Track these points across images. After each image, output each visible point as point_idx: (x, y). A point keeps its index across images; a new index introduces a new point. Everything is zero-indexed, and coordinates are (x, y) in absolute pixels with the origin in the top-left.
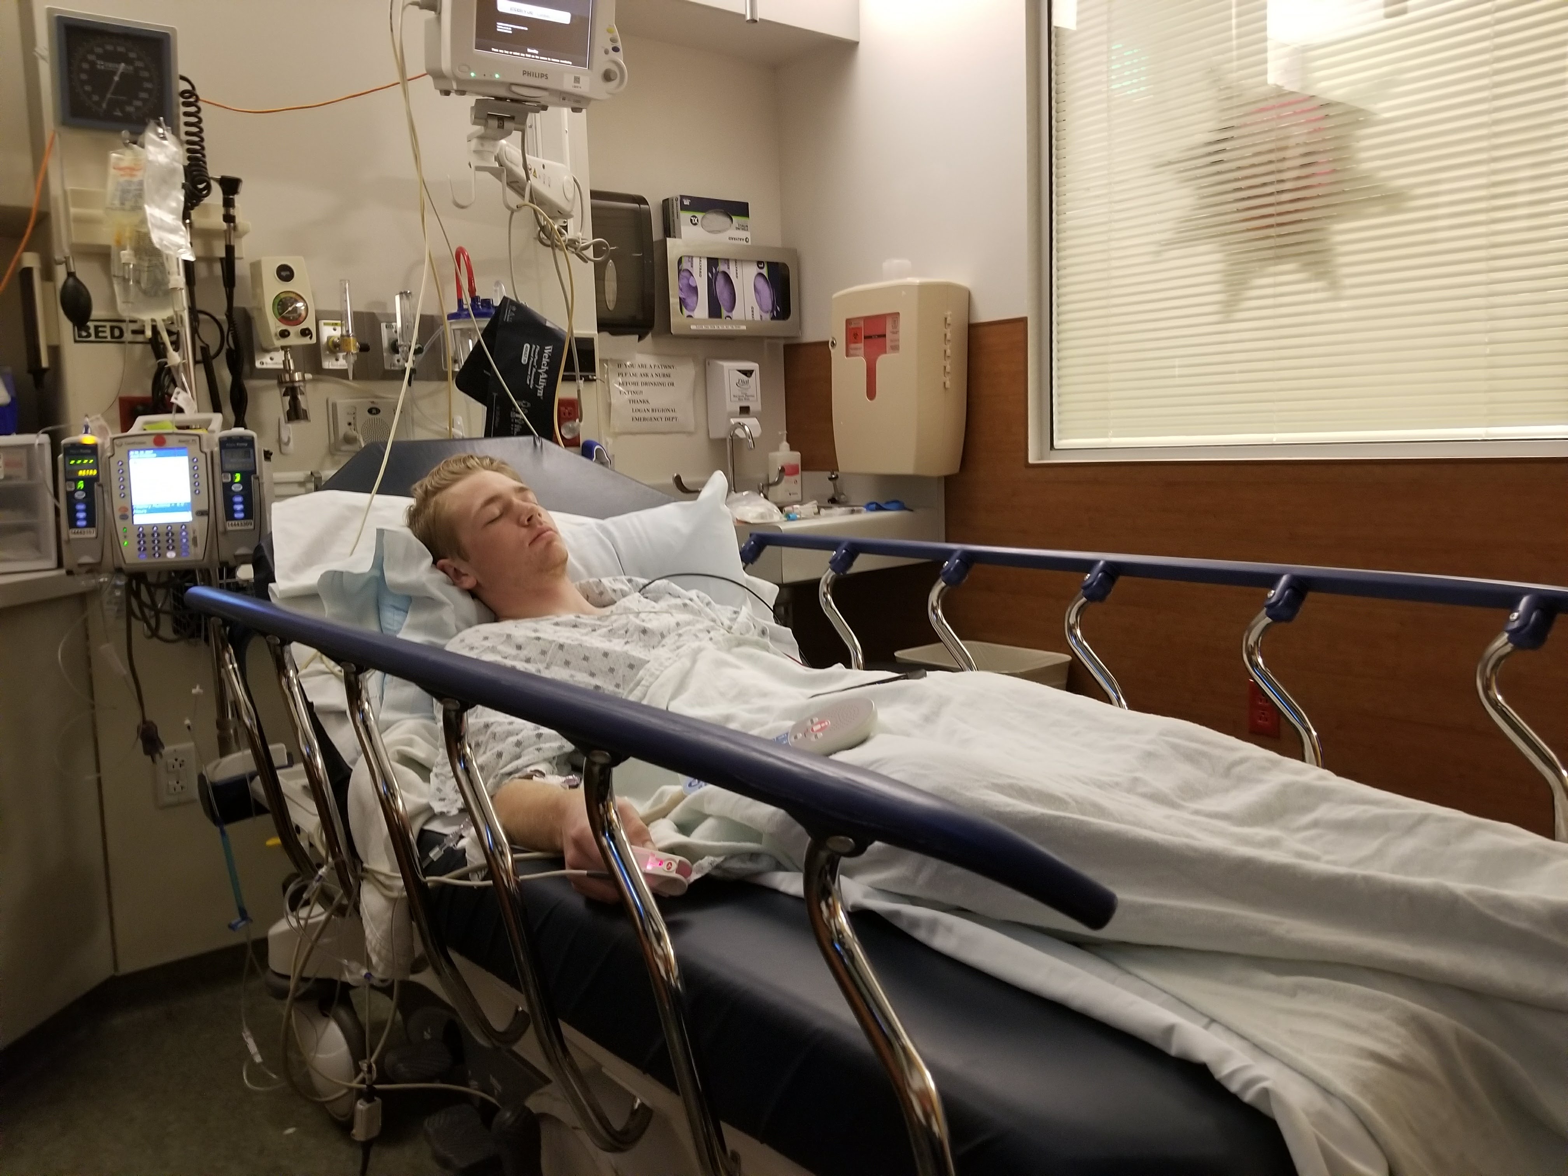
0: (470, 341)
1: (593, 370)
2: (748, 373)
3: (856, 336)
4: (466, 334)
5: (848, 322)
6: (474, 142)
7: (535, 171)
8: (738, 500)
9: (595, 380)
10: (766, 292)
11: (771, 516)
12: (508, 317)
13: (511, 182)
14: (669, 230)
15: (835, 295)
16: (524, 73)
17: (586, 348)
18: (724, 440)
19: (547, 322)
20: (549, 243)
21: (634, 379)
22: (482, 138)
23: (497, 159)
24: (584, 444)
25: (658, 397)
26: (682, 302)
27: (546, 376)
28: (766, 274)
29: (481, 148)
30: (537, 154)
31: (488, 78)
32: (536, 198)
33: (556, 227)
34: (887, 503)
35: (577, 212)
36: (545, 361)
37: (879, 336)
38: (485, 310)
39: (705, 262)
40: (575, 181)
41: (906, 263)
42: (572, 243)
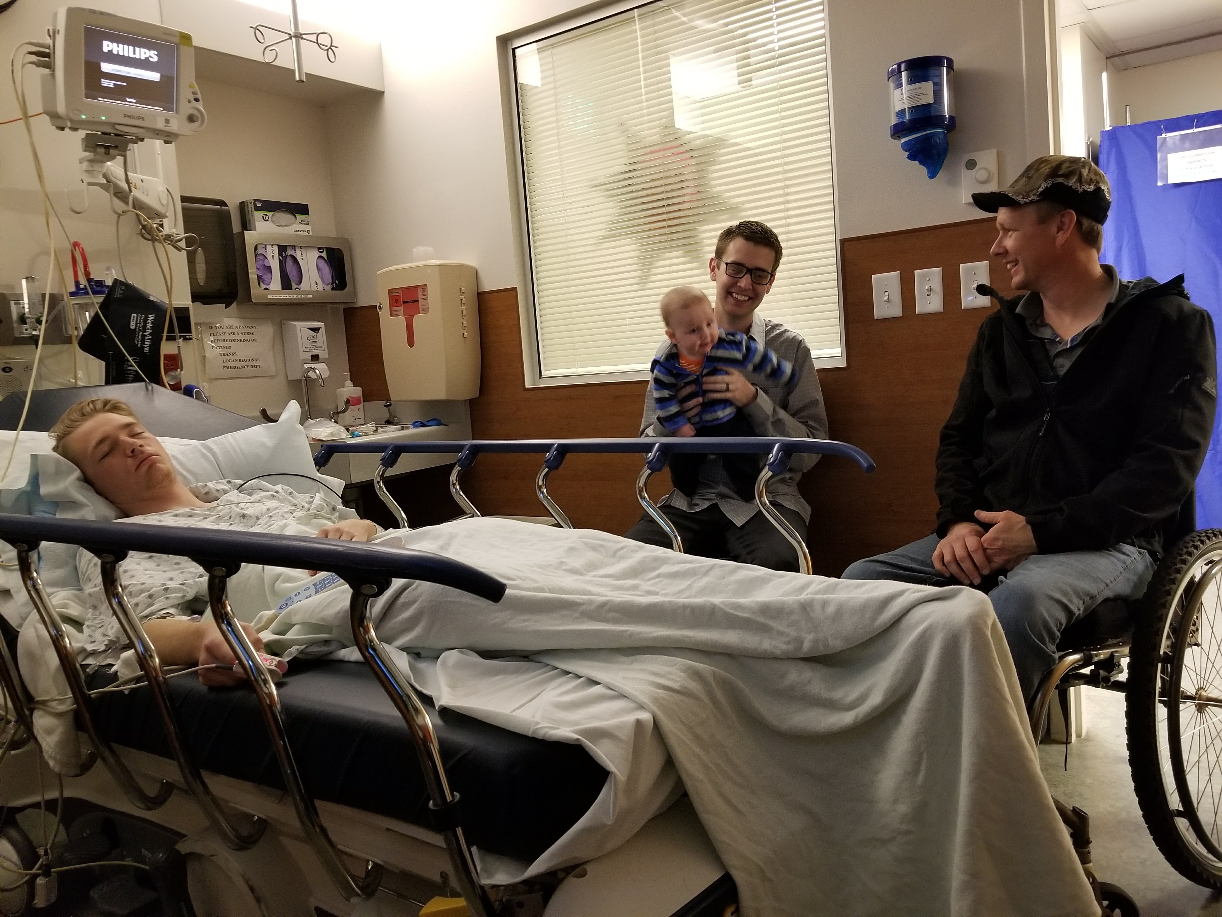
0: (87, 313)
1: (189, 331)
2: (316, 330)
3: (396, 301)
4: (83, 307)
5: (390, 291)
6: (85, 165)
7: (135, 185)
8: (313, 424)
9: (191, 339)
10: (327, 270)
11: (339, 435)
12: (118, 294)
13: (116, 193)
14: (246, 225)
15: (379, 272)
16: (125, 116)
17: (183, 315)
18: (299, 381)
19: (151, 297)
20: (149, 237)
21: (224, 337)
22: (91, 161)
23: (105, 176)
24: (184, 389)
25: (243, 351)
26: (259, 278)
27: (150, 337)
28: (325, 256)
29: (91, 169)
30: (136, 171)
31: (96, 119)
32: (138, 205)
33: (155, 226)
34: (428, 421)
35: (170, 213)
36: (149, 326)
37: (414, 301)
38: (98, 289)
39: (276, 249)
40: (168, 191)
41: (429, 249)
42: (168, 237)
